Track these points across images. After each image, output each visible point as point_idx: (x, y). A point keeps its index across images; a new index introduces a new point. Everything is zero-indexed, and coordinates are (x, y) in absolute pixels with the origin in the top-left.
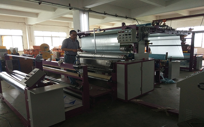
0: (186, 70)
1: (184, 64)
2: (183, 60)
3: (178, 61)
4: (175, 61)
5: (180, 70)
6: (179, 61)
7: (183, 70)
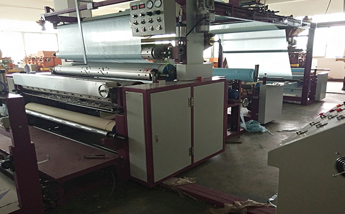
0: (295, 102)
1: (292, 90)
2: (290, 81)
3: (279, 83)
4: (273, 84)
5: (283, 102)
6: (282, 84)
7: (289, 101)
